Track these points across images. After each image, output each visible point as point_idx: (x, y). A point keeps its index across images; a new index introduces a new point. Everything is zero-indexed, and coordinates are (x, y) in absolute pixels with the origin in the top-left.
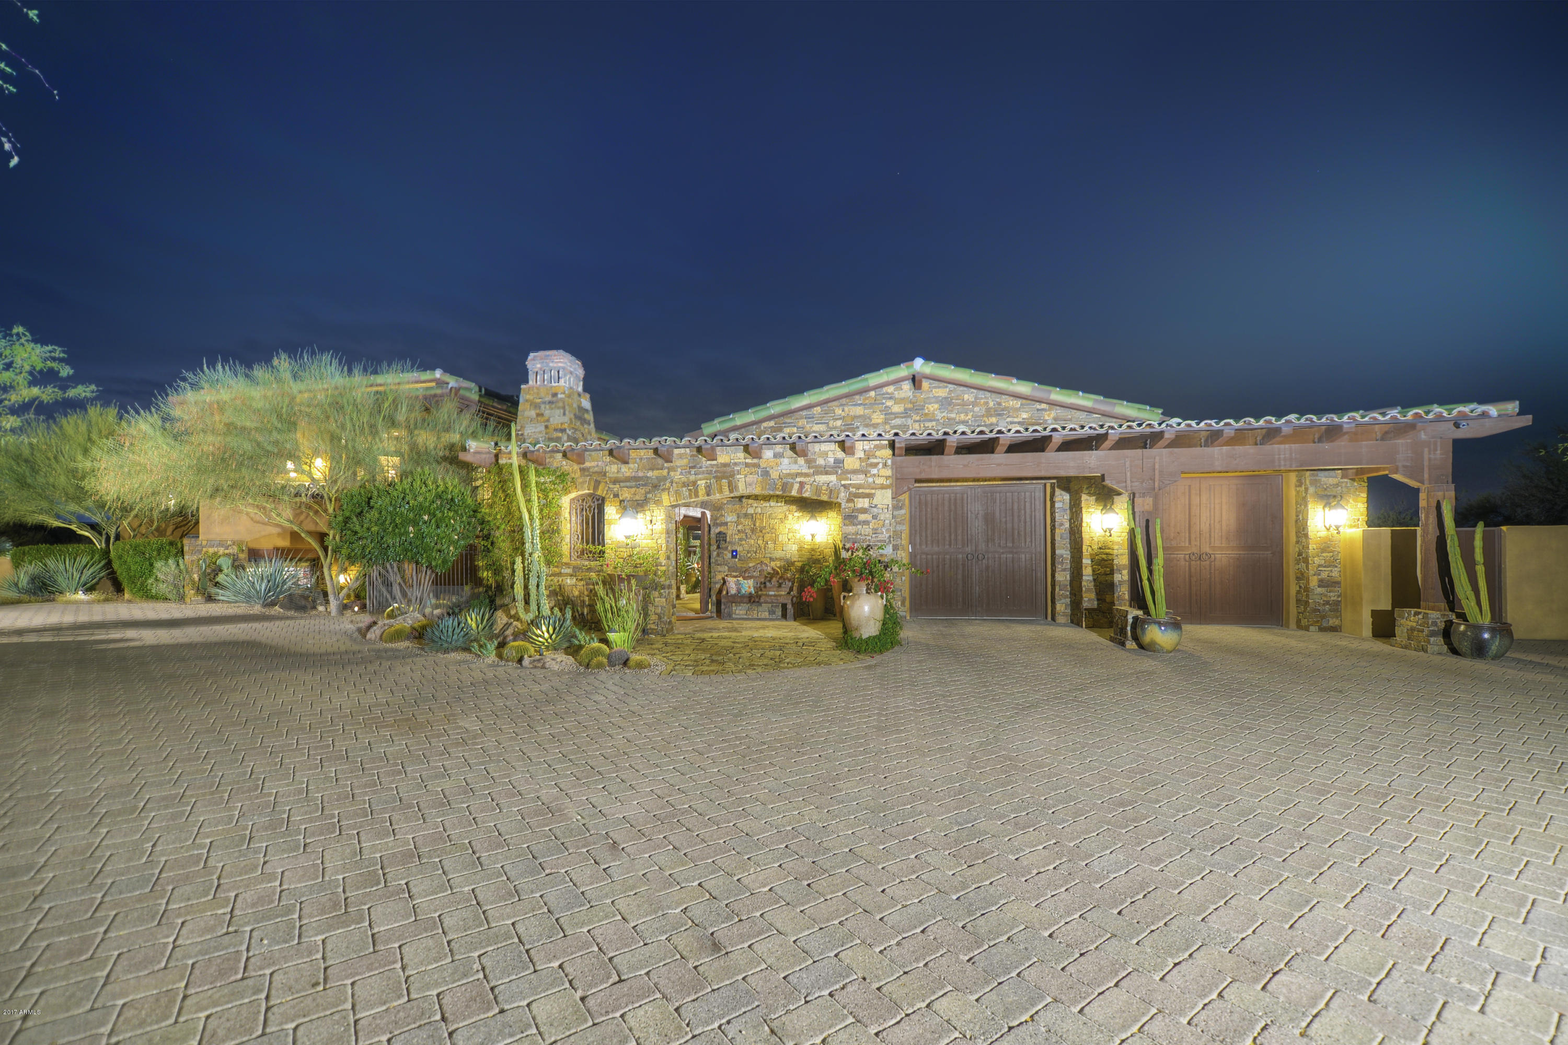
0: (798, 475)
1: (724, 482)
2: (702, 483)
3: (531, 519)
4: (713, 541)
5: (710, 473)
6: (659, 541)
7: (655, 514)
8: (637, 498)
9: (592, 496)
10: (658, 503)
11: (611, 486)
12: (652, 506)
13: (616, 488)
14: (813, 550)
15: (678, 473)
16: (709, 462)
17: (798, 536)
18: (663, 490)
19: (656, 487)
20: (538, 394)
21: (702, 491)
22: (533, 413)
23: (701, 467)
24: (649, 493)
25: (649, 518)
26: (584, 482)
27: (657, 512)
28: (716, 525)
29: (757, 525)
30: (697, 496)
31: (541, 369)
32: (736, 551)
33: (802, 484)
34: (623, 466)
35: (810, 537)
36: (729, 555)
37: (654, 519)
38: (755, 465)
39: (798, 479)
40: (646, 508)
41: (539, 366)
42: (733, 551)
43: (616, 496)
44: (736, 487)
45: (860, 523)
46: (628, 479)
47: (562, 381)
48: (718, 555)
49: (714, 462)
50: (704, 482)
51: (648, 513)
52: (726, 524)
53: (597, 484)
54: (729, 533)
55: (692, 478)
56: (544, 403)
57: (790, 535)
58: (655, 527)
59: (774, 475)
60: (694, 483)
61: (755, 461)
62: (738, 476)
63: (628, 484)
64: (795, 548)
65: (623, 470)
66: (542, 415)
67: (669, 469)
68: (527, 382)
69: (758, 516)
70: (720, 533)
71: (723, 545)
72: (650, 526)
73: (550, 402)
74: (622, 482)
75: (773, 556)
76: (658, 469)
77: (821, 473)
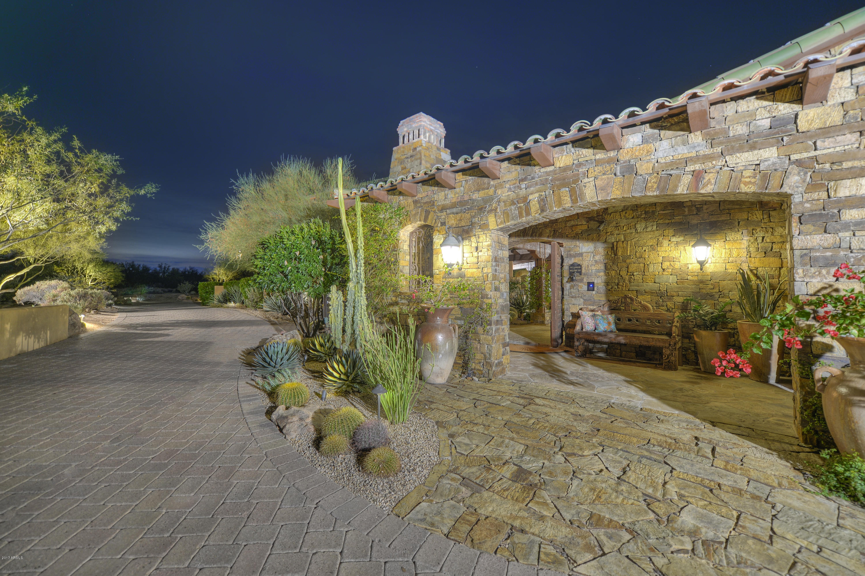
0: (687, 161)
1: (565, 191)
2: (534, 198)
3: (356, 250)
4: (566, 274)
5: (544, 183)
6: (485, 270)
7: (481, 240)
8: (463, 224)
9: (423, 227)
10: (484, 227)
11: (439, 214)
12: (477, 231)
13: (443, 215)
14: (701, 282)
15: (506, 190)
16: (543, 170)
17: (677, 265)
18: (490, 211)
19: (481, 209)
20: (403, 152)
21: (535, 206)
22: (399, 168)
23: (533, 178)
24: (474, 217)
25: (474, 245)
26: (415, 215)
27: (482, 238)
28: (570, 256)
29: (620, 253)
30: (528, 213)
31: (407, 131)
32: (593, 283)
33: (697, 176)
34: (450, 192)
35: (698, 266)
36: (585, 287)
37: (480, 245)
38: (609, 161)
39: (690, 168)
40: (471, 234)
41: (405, 129)
42: (589, 284)
43: (443, 224)
44: (582, 195)
45: (846, 227)
46: (454, 205)
47: (422, 137)
48: (572, 287)
49: (551, 168)
50: (537, 195)
51: (473, 239)
52: (581, 255)
53: (427, 213)
54: (584, 264)
55: (523, 192)
56: (407, 158)
57: (666, 265)
58: (480, 254)
59: (644, 168)
60: (525, 200)
61: (612, 154)
62: (586, 180)
63: (455, 210)
64: (672, 279)
65: (449, 196)
66: (405, 168)
67: (496, 187)
68: (397, 144)
69: (620, 244)
70: (573, 265)
71: (577, 277)
72: (475, 254)
73: (411, 156)
74: (449, 208)
75: (642, 288)
76: (483, 189)
77: (741, 149)
